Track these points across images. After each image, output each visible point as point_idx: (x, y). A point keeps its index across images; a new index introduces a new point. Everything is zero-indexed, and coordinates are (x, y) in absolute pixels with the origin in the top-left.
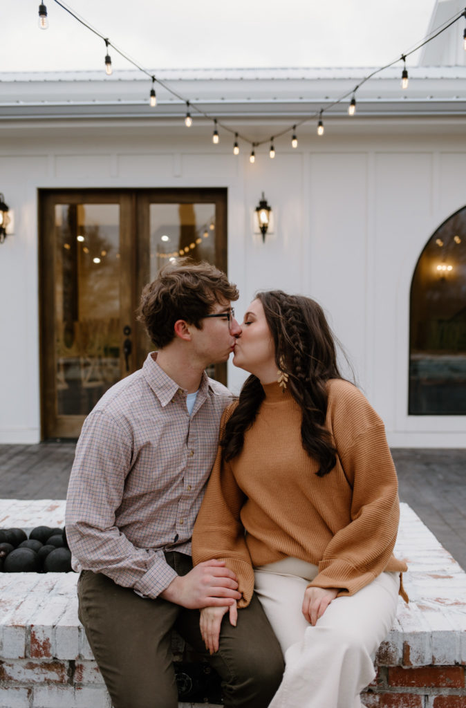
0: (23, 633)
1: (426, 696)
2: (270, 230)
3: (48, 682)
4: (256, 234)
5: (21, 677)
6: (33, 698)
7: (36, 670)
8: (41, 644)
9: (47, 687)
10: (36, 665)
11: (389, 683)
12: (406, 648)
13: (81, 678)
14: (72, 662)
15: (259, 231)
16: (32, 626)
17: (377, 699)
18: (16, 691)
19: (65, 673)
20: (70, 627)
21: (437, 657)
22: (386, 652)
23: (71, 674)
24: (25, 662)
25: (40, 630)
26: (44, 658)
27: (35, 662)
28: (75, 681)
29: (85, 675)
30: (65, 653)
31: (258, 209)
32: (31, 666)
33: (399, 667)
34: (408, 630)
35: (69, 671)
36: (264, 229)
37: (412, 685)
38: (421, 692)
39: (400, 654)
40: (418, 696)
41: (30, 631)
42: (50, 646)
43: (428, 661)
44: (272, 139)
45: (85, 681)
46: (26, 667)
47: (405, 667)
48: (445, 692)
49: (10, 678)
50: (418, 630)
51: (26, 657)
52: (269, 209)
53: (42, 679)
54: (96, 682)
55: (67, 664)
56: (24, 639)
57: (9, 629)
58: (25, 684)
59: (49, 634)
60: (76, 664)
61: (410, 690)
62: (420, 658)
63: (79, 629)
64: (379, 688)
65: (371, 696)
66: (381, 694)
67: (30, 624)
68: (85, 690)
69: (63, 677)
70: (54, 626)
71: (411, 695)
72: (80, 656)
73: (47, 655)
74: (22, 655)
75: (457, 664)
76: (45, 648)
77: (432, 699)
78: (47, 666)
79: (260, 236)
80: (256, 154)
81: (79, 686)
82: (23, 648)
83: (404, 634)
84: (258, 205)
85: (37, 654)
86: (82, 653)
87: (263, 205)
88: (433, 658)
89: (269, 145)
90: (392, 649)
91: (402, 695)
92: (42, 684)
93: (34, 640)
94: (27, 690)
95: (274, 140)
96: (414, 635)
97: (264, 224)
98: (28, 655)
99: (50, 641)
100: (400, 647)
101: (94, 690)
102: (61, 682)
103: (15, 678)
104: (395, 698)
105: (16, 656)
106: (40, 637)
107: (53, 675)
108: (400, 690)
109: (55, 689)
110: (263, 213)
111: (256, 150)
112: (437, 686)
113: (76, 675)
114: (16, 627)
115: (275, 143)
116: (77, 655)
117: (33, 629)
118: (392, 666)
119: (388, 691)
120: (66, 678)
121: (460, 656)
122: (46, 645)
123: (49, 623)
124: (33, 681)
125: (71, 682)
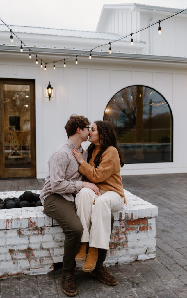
0: (27, 220)
1: (137, 227)
2: (52, 96)
3: (34, 234)
4: (47, 97)
5: (26, 234)
6: (30, 239)
7: (31, 231)
8: (33, 223)
9: (34, 236)
10: (31, 230)
11: (128, 225)
12: (132, 214)
13: (44, 232)
14: (41, 228)
15: (48, 96)
16: (30, 218)
17: (125, 229)
18: (25, 238)
19: (40, 231)
20: (41, 217)
21: (140, 216)
22: (127, 216)
23: (41, 232)
24: (27, 229)
25: (33, 219)
26: (34, 227)
27: (30, 229)
28: (42, 233)
29: (45, 231)
30: (40, 225)
31: (48, 88)
32: (29, 230)
33: (130, 220)
34: (132, 210)
35: (40, 230)
36: (50, 96)
37: (134, 225)
38: (136, 226)
39: (131, 216)
40: (135, 227)
41: (30, 219)
42: (36, 223)
43: (137, 218)
44: (54, 62)
45: (45, 233)
46: (28, 231)
47: (132, 220)
48: (142, 226)
49: (23, 234)
50: (135, 210)
51: (28, 227)
52: (52, 88)
53: (33, 234)
54: (49, 233)
55: (40, 228)
56: (28, 222)
57: (23, 219)
58: (27, 235)
59: (35, 220)
60: (43, 228)
61: (133, 226)
62: (136, 217)
63: (44, 217)
64: (125, 226)
65: (123, 229)
66: (126, 228)
67: (29, 217)
68: (45, 236)
69: (39, 232)
70: (37, 217)
71: (133, 227)
72: (45, 225)
73: (35, 226)
74: (27, 227)
75: (145, 218)
76: (34, 224)
77: (138, 228)
78: (34, 230)
79: (48, 99)
80: (47, 67)
81: (44, 235)
82: (28, 225)
83: (132, 211)
84: (47, 86)
85: (32, 226)
86: (45, 224)
87: (49, 87)
88: (139, 216)
89: (53, 64)
90: (129, 215)
91: (131, 227)
92: (33, 235)
93: (31, 222)
94: (28, 237)
95: (55, 63)
96: (134, 211)
97: (50, 94)
98: (29, 226)
99: (36, 222)
100: (131, 214)
101: (48, 235)
102: (38, 234)
103: (24, 234)
104: (129, 229)
105: (25, 227)
106: (33, 221)
107: (36, 232)
108: (131, 226)
109: (37, 236)
110: (50, 90)
111: (47, 65)
112: (140, 224)
113: (43, 231)
114: (25, 218)
115: (55, 64)
116: (44, 225)
117: (31, 219)
118: (128, 220)
119: (128, 227)
120: (40, 232)
121: (145, 215)
122: (35, 223)
123: (35, 217)
124: (30, 234)
125: (41, 233)
